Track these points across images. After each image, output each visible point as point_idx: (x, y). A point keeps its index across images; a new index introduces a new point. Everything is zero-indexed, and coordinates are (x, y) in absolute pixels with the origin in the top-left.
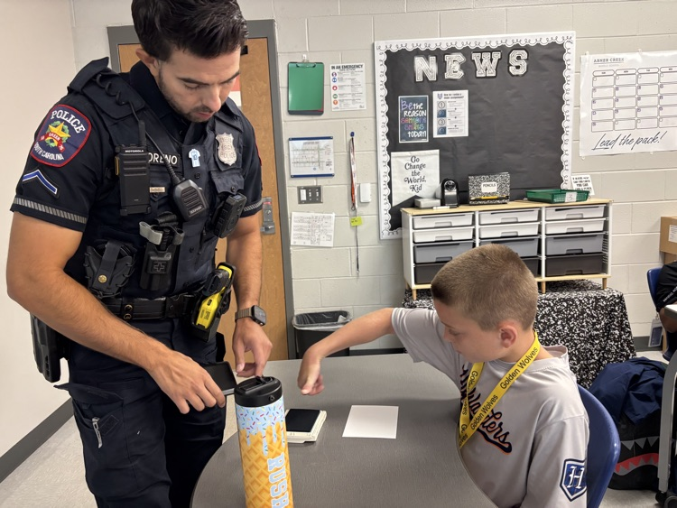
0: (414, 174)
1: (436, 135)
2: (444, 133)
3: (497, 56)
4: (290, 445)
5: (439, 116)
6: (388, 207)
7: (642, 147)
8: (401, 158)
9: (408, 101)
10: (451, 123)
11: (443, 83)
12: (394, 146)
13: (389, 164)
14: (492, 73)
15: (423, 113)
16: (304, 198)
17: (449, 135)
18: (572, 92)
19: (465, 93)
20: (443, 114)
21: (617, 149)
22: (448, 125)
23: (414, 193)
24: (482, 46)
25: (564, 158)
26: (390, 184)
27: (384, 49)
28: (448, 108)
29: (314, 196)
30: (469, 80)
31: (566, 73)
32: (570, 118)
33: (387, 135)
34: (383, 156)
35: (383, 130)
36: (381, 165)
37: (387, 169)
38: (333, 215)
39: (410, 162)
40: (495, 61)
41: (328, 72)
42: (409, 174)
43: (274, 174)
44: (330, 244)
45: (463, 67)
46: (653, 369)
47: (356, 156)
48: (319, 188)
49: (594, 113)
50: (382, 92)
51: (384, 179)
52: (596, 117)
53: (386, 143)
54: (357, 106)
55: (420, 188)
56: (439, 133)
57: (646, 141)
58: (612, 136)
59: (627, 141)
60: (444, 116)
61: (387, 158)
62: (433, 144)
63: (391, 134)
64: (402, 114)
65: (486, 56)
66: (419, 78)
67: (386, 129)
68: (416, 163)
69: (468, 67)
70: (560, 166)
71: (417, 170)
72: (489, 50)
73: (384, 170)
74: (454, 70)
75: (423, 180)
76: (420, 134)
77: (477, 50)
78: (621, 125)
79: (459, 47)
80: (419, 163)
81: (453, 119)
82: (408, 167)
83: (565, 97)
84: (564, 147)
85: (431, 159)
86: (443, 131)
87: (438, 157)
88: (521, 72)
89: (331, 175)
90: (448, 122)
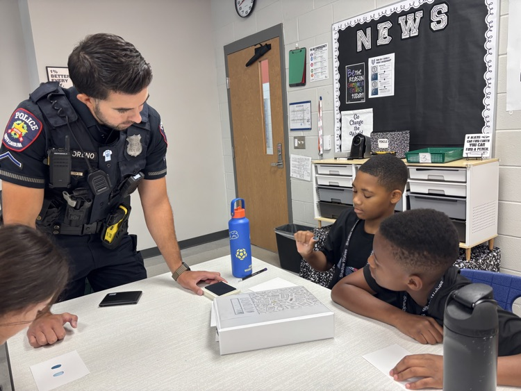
0: (356, 128)
1: (370, 96)
2: (377, 94)
3: (419, 15)
5: (373, 79)
8: (348, 115)
9: (352, 69)
10: (382, 84)
11: (377, 50)
12: (341, 107)
13: (341, 120)
14: (415, 33)
15: (362, 78)
16: (296, 145)
17: (380, 95)
18: (494, 40)
19: (392, 56)
20: (375, 77)
22: (379, 86)
24: (407, 8)
26: (340, 137)
27: (337, 29)
28: (379, 71)
29: (301, 147)
30: (397, 45)
31: (488, 19)
32: (493, 69)
33: (339, 97)
34: (337, 115)
35: (337, 94)
36: (336, 121)
37: (339, 125)
38: (311, 158)
39: (353, 119)
40: (418, 20)
41: (309, 53)
42: (352, 129)
43: (282, 128)
44: (309, 179)
45: (390, 32)
48: (303, 138)
50: (337, 64)
51: (337, 133)
53: (338, 104)
54: (323, 77)
56: (373, 94)
60: (376, 79)
61: (339, 116)
62: (368, 104)
63: (341, 98)
64: (348, 79)
65: (411, 17)
66: (359, 49)
67: (339, 93)
68: (357, 120)
69: (395, 31)
71: (357, 126)
72: (413, 11)
73: (337, 125)
74: (384, 38)
76: (360, 95)
77: (404, 13)
79: (389, 14)
80: (358, 120)
81: (383, 81)
82: (352, 123)
83: (487, 45)
84: (486, 101)
85: (367, 116)
86: (375, 92)
87: (372, 114)
88: (442, 26)
89: (310, 129)
90: (379, 84)
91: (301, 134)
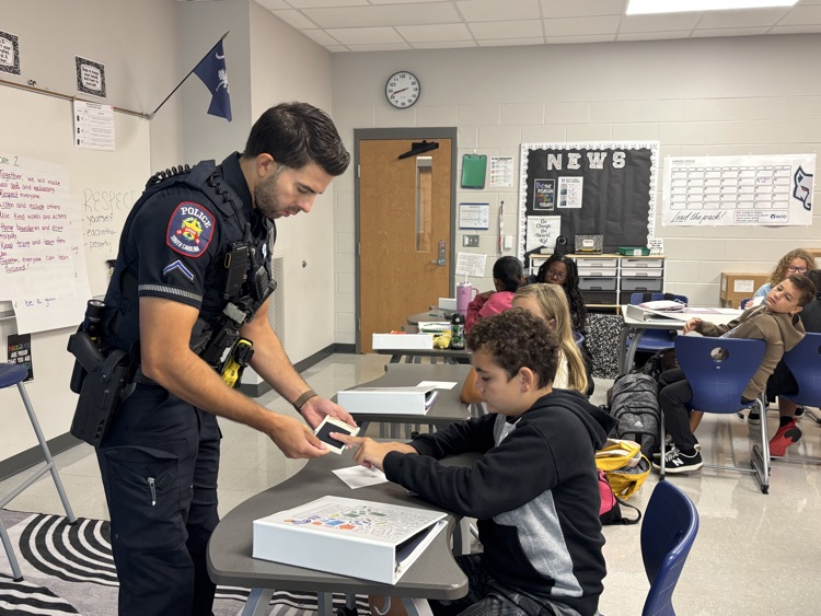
0: (543, 231)
1: (559, 206)
2: (565, 205)
3: (604, 155)
5: (562, 194)
6: (523, 252)
7: (706, 222)
8: (534, 220)
9: (541, 182)
10: (570, 198)
11: (566, 172)
12: (529, 212)
13: (526, 223)
14: (600, 167)
15: (551, 191)
16: (467, 243)
17: (568, 206)
18: (656, 182)
19: (581, 179)
20: (564, 192)
21: (688, 222)
22: (568, 200)
23: (542, 244)
24: (595, 149)
25: (649, 226)
26: (525, 237)
27: (527, 148)
28: (568, 188)
29: (474, 242)
30: (584, 170)
31: (652, 169)
32: (655, 199)
33: (526, 204)
34: (522, 218)
35: (523, 201)
36: (520, 223)
37: (524, 227)
38: (486, 256)
39: (540, 223)
40: (603, 158)
41: (490, 161)
42: (539, 231)
43: (448, 226)
44: (482, 275)
45: (579, 161)
47: (504, 216)
48: (477, 237)
49: (672, 196)
50: (524, 176)
51: (522, 234)
52: (673, 200)
53: (525, 209)
54: (507, 185)
55: (546, 241)
56: (561, 205)
57: (710, 218)
58: (685, 213)
59: (696, 217)
60: (566, 193)
61: (524, 220)
62: (557, 212)
63: (529, 205)
64: (537, 191)
65: (597, 154)
66: (550, 168)
67: (525, 201)
68: (544, 224)
69: (584, 161)
70: (646, 232)
71: (545, 229)
72: (598, 151)
73: (522, 227)
74: (573, 163)
75: (548, 235)
76: (548, 205)
77: (591, 151)
78: (692, 206)
79: (579, 148)
80: (546, 224)
81: (571, 196)
82: (538, 226)
83: (651, 184)
84: (649, 219)
85: (555, 222)
86: (564, 203)
87: (560, 221)
88: (621, 166)
89: (486, 229)
90: (568, 198)
91: (474, 233)
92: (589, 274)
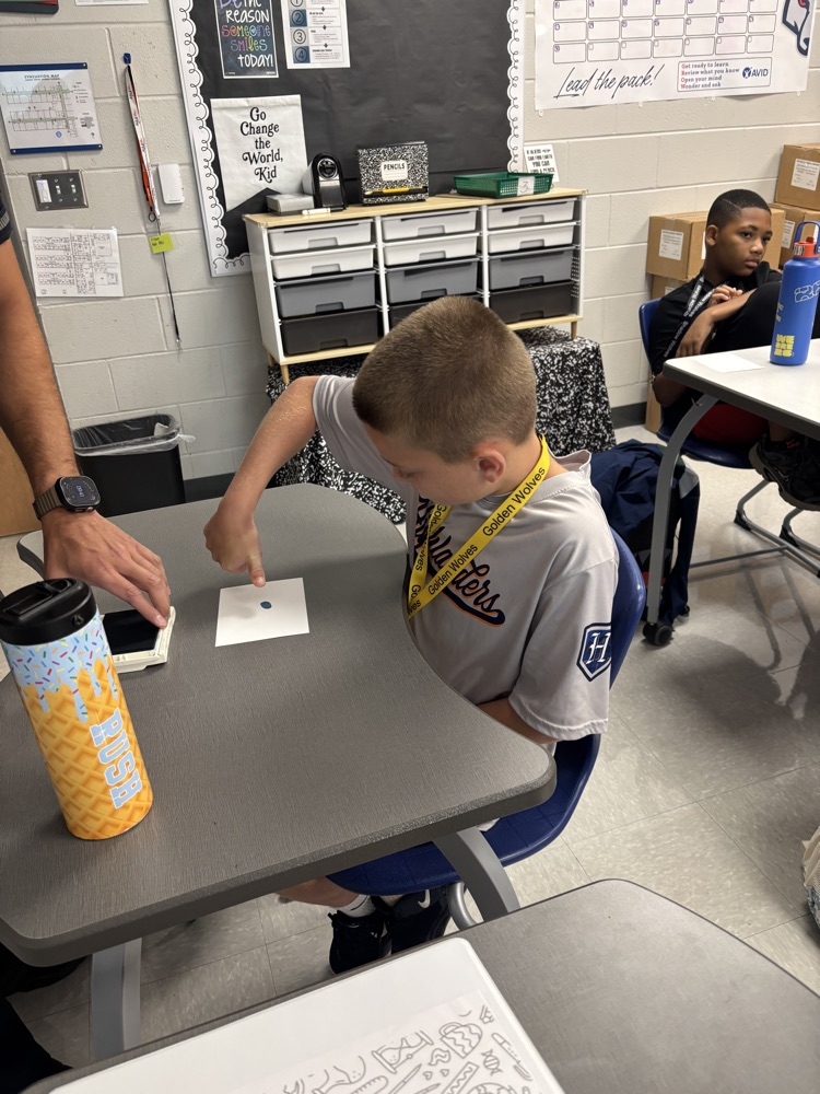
0: (260, 144)
1: (291, 65)
2: (306, 59)
4: (124, 678)
5: (294, 23)
6: (218, 212)
7: (628, 94)
8: (233, 112)
10: (318, 38)
12: (214, 88)
13: (210, 123)
16: (46, 197)
17: (315, 63)
20: (300, 20)
21: (592, 96)
22: (312, 43)
23: (264, 185)
25: (512, 113)
26: (216, 165)
28: (310, 6)
29: (67, 193)
32: (520, 35)
33: (198, 60)
34: (196, 109)
35: (188, 50)
36: (194, 126)
37: (206, 134)
38: (114, 232)
39: (249, 120)
42: (249, 143)
44: (117, 291)
46: (647, 456)
47: (143, 106)
48: (74, 176)
49: (556, 26)
51: (204, 156)
52: (560, 35)
53: (198, 78)
55: (273, 174)
56: (296, 61)
57: (633, 82)
58: (583, 72)
59: (606, 83)
60: (304, 23)
61: (203, 111)
62: (287, 83)
63: (206, 61)
64: (222, 16)
67: (194, 49)
68: (261, 123)
70: (505, 129)
71: (265, 137)
73: (200, 136)
75: (276, 156)
76: (262, 60)
78: (599, 51)
80: (266, 123)
81: (320, 31)
82: (246, 130)
84: (512, 92)
85: (287, 112)
86: (303, 55)
87: (299, 110)
89: (96, 148)
90: (311, 36)
91: (58, 164)
92: (413, 256)
